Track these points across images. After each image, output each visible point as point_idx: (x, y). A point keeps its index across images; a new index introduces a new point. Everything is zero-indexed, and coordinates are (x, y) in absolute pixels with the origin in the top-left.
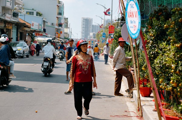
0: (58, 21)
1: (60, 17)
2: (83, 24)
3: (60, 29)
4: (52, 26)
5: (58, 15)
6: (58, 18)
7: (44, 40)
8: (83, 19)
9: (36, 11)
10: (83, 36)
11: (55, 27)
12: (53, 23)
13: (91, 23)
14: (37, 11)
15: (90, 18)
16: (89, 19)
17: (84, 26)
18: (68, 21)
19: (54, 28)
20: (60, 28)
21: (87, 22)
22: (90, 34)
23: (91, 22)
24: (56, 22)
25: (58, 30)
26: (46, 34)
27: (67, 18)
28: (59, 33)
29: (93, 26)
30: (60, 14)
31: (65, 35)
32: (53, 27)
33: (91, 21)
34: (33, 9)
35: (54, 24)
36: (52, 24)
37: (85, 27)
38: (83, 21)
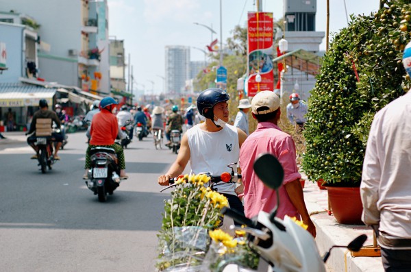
0: (86, 43)
1: (91, 33)
2: (169, 61)
3: (94, 67)
4: (69, 58)
5: (86, 25)
6: (86, 34)
7: (27, 100)
8: (167, 49)
9: (21, 16)
10: (169, 88)
11: (77, 61)
12: (71, 48)
13: (187, 58)
14: (23, 16)
15: (184, 47)
16: (181, 48)
17: (171, 65)
18: (124, 49)
19: (76, 65)
20: (94, 62)
21: (177, 56)
22: (185, 84)
23: (187, 56)
24: (80, 46)
25: (87, 69)
26: (39, 79)
27: (122, 42)
28: (91, 77)
29: (192, 64)
30: (93, 22)
31: (115, 84)
32: (73, 61)
33: (187, 54)
34: (12, 11)
35: (74, 53)
36: (71, 52)
37: (175, 68)
38: (169, 55)
